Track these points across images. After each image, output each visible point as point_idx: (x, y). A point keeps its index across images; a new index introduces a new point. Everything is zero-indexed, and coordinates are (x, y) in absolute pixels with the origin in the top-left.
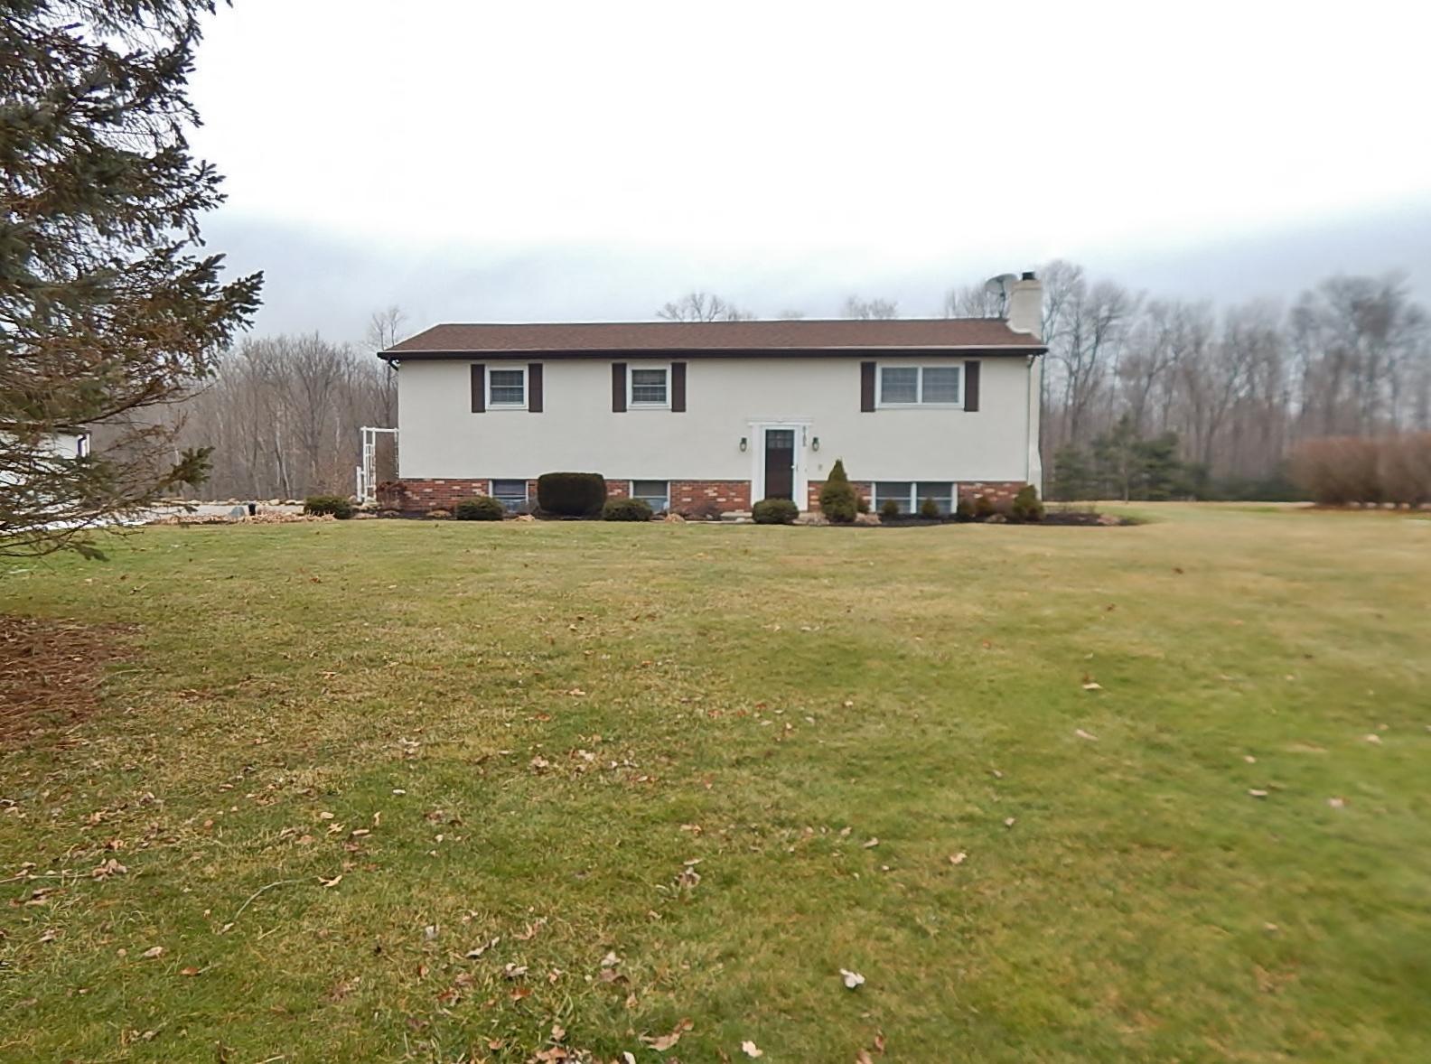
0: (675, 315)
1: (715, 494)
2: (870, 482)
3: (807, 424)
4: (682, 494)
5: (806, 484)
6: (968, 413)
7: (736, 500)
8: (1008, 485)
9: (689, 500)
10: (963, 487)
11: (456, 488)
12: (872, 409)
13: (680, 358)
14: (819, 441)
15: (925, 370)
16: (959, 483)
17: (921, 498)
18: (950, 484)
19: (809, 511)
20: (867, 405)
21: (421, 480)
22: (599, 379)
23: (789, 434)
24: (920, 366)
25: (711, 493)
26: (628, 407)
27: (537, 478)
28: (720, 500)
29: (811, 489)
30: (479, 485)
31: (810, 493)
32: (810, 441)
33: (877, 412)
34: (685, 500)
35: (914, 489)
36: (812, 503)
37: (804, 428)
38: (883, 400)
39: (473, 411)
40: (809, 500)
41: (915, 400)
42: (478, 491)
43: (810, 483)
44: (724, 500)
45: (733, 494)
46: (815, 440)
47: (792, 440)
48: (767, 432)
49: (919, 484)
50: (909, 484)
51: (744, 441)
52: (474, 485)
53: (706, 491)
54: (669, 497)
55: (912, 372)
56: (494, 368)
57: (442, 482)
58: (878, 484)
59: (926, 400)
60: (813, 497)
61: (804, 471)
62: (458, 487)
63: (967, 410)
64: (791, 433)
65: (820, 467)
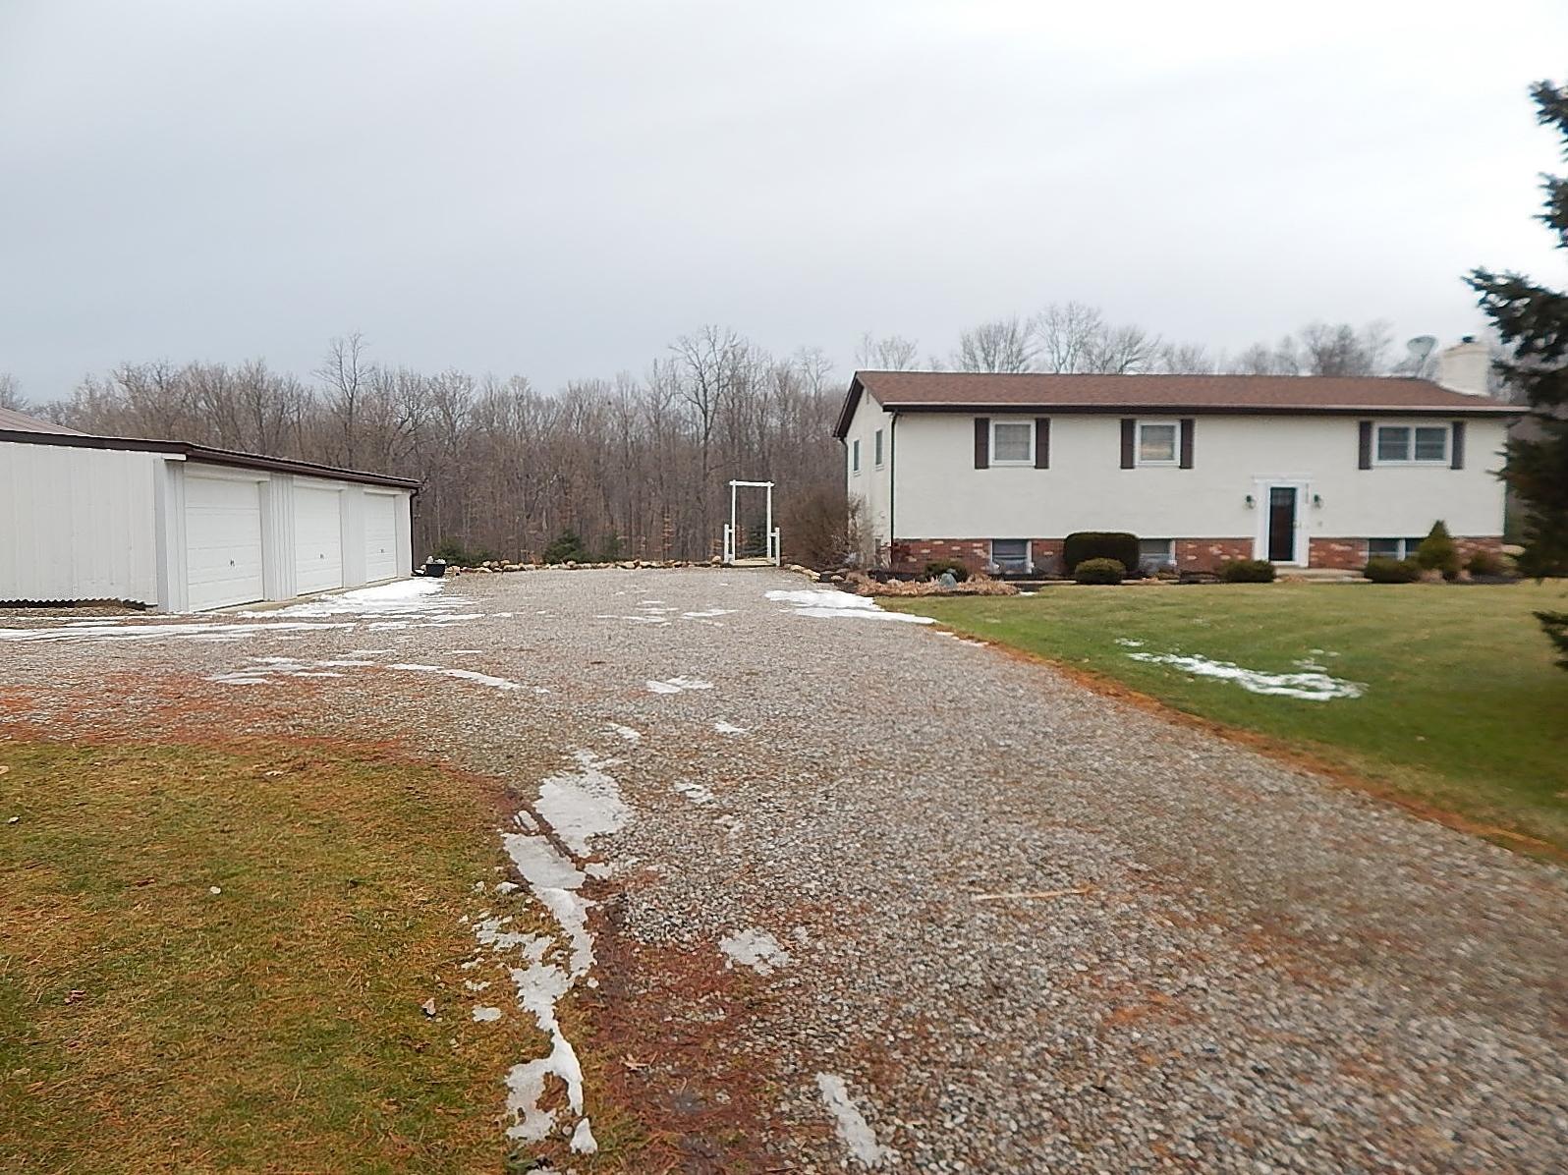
0: (1172, 369)
1: (1219, 552)
2: (1365, 539)
3: (1308, 481)
4: (1187, 552)
5: (1307, 540)
6: (1454, 471)
7: (1239, 557)
9: (1194, 558)
11: (954, 548)
12: (1370, 468)
13: (1188, 416)
14: (1321, 498)
15: (1418, 430)
17: (1409, 553)
19: (1309, 567)
20: (1364, 464)
22: (1108, 435)
23: (1291, 492)
24: (1413, 425)
25: (1214, 550)
26: (1136, 463)
27: (1065, 537)
28: (1225, 557)
29: (1312, 545)
30: (981, 545)
31: (1310, 550)
32: (1311, 498)
33: (1374, 469)
34: (1190, 558)
35: (1402, 543)
36: (1312, 559)
37: (1306, 485)
38: (1379, 458)
39: (976, 468)
40: (1312, 555)
41: (1408, 458)
42: (978, 552)
43: (1311, 540)
44: (1229, 557)
45: (1237, 551)
46: (1317, 498)
47: (1294, 497)
48: (1273, 489)
49: (1408, 540)
50: (1397, 540)
51: (1249, 499)
52: (975, 545)
53: (1211, 549)
54: (1173, 555)
55: (1405, 430)
56: (999, 423)
57: (941, 542)
58: (1371, 540)
59: (1417, 457)
60: (1313, 553)
61: (1306, 528)
62: (958, 548)
63: (1453, 468)
64: (1293, 490)
65: (1320, 523)
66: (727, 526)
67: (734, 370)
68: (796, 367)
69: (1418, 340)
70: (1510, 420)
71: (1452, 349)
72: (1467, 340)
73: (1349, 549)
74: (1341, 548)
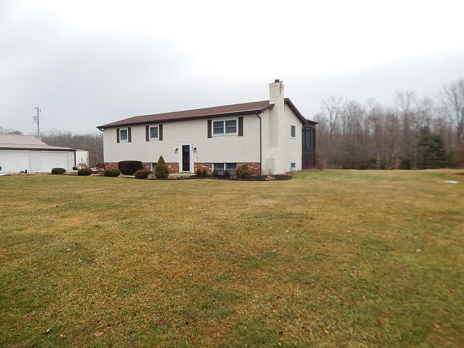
1: (171, 167)
2: (212, 163)
3: (193, 143)
5: (193, 164)
6: (240, 137)
7: (176, 169)
8: (253, 164)
10: (239, 165)
12: (211, 137)
13: (161, 123)
14: (197, 149)
15: (226, 121)
16: (238, 163)
17: (227, 169)
18: (235, 163)
19: (195, 173)
20: (210, 135)
21: (108, 163)
22: (143, 131)
24: (224, 120)
28: (172, 169)
29: (195, 166)
31: (195, 167)
33: (213, 138)
35: (225, 165)
36: (196, 170)
37: (192, 144)
38: (214, 134)
39: (117, 143)
40: (195, 169)
41: (223, 132)
43: (195, 163)
44: (173, 169)
45: (175, 167)
46: (195, 148)
47: (189, 149)
48: (183, 146)
49: (226, 163)
50: (224, 163)
51: (177, 149)
55: (223, 122)
56: (122, 130)
57: (112, 163)
58: (215, 164)
59: (227, 132)
60: (196, 168)
61: (193, 160)
63: (239, 135)
64: (188, 146)
65: (197, 158)
72: (277, 81)
73: (207, 167)
74: (204, 167)
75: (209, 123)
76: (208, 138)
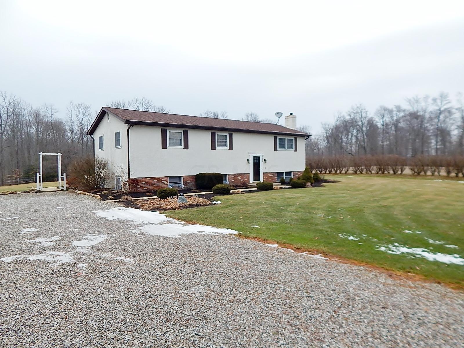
1: (240, 178)
3: (263, 154)
4: (231, 178)
5: (263, 174)
7: (246, 180)
9: (233, 181)
11: (155, 181)
12: (277, 151)
13: (231, 131)
15: (287, 139)
16: (293, 172)
17: (286, 176)
18: (291, 172)
20: (275, 149)
24: (286, 138)
26: (216, 148)
27: (195, 175)
30: (165, 179)
31: (264, 176)
32: (263, 160)
33: (278, 151)
34: (232, 181)
35: (284, 173)
37: (262, 156)
38: (279, 148)
39: (163, 148)
40: (264, 179)
41: (285, 148)
42: (164, 182)
44: (242, 180)
45: (245, 178)
46: (265, 160)
48: (254, 157)
50: (283, 172)
51: (248, 160)
52: (163, 179)
53: (238, 177)
54: (227, 180)
55: (285, 139)
56: (170, 131)
57: (150, 179)
58: (277, 173)
59: (287, 148)
61: (263, 170)
62: (156, 181)
63: (295, 151)
64: (259, 157)
65: (266, 168)
66: (38, 174)
67: (14, 109)
68: (42, 110)
69: (278, 113)
70: (306, 137)
71: (288, 116)
72: (291, 114)
73: (273, 176)
74: (271, 176)
75: (275, 138)
76: (275, 151)
